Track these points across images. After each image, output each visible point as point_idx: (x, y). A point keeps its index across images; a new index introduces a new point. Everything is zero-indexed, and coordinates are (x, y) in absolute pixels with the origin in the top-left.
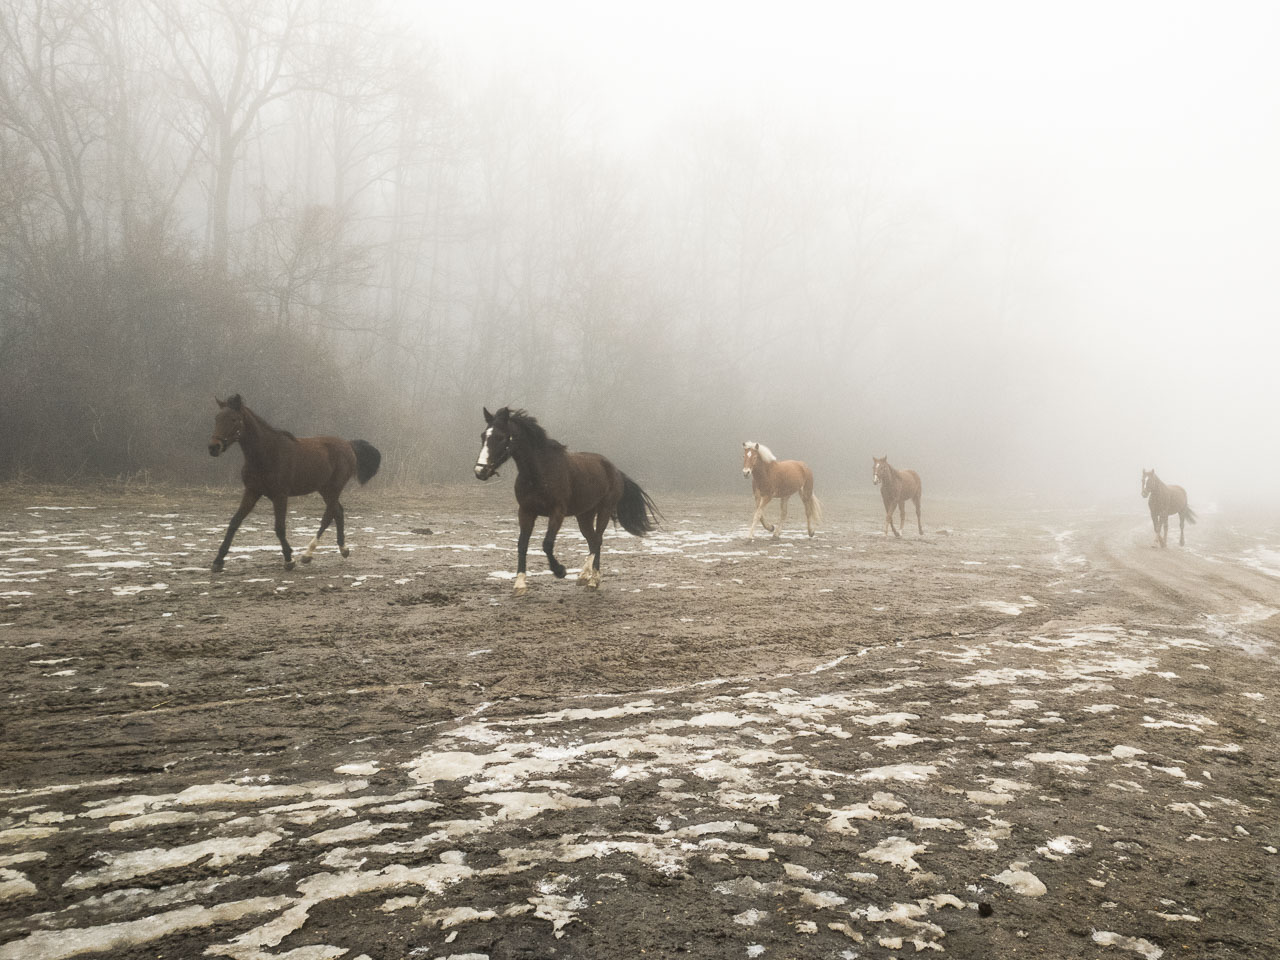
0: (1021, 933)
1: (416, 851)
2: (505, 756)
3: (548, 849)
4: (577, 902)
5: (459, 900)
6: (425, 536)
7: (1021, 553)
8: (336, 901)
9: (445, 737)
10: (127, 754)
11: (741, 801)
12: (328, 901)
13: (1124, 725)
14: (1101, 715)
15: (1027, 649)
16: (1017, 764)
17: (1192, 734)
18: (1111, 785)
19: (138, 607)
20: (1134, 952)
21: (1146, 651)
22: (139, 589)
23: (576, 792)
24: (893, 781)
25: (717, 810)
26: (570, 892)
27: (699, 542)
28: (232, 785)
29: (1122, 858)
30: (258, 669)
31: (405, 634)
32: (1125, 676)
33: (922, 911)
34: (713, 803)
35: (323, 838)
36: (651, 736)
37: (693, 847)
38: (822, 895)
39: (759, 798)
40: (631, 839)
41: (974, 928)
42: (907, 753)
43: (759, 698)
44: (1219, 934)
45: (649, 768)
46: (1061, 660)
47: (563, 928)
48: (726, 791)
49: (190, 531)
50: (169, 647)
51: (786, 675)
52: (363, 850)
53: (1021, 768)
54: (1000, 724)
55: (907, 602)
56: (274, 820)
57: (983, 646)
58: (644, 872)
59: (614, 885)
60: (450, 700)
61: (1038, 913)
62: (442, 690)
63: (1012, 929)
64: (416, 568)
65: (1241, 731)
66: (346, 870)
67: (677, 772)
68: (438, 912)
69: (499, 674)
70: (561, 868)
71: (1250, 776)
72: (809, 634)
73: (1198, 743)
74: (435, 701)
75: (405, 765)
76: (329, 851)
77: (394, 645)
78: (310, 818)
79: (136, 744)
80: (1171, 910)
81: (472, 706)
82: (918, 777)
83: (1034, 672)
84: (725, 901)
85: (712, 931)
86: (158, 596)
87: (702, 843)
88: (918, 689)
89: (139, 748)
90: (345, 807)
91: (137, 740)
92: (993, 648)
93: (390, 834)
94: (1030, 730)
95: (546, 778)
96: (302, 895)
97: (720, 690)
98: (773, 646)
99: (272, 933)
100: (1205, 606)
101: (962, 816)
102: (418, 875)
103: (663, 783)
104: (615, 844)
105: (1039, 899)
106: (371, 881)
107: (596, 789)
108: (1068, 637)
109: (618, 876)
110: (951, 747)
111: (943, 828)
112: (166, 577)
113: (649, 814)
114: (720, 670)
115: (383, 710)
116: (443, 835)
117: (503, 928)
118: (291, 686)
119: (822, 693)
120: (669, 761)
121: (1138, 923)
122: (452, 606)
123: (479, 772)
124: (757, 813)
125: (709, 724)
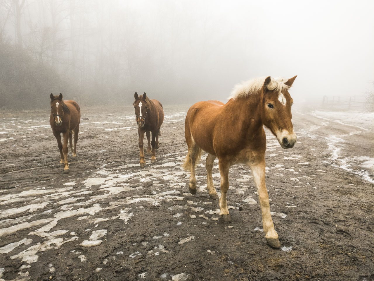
0: (250, 214)
1: (86, 204)
2: (111, 178)
3: (123, 201)
4: (131, 215)
5: (99, 216)
6: (87, 120)
8: (65, 218)
9: (94, 174)
10: (5, 184)
11: (176, 185)
12: (62, 219)
13: (278, 160)
14: (273, 157)
16: (250, 171)
17: (296, 160)
18: (275, 175)
19: (6, 144)
20: (279, 216)
22: (5, 139)
23: (131, 186)
24: (217, 177)
25: (169, 188)
26: (129, 212)
28: (35, 190)
29: (277, 193)
30: (41, 159)
31: (82, 147)
32: (278, 146)
34: (168, 186)
35: (61, 203)
36: (151, 170)
37: (163, 198)
38: (197, 208)
39: (180, 184)
40: (146, 197)
41: (238, 214)
43: (180, 158)
44: (301, 210)
45: (150, 178)
47: (127, 222)
48: (171, 183)
49: (19, 123)
50: (15, 154)
52: (72, 205)
56: (47, 199)
58: (149, 205)
59: (141, 209)
60: (95, 164)
61: (255, 209)
62: (93, 161)
63: (248, 213)
64: (84, 129)
65: (309, 159)
66: (67, 210)
67: (158, 179)
68: (93, 220)
69: (109, 156)
70: (126, 206)
71: (311, 170)
73: (298, 162)
74: (91, 165)
75: (83, 182)
76: (62, 206)
77: (79, 150)
78: (57, 198)
79: (7, 181)
80: (289, 205)
81: (101, 165)
84: (171, 211)
85: (168, 219)
86: (11, 141)
87: (165, 197)
89: (8, 182)
90: (67, 194)
91: (7, 180)
93: (79, 200)
95: (122, 183)
96: (55, 217)
97: (170, 157)
99: (48, 228)
100: (301, 127)
101: (235, 185)
102: (87, 210)
103: (154, 182)
104: (141, 199)
105: (255, 205)
106: (75, 213)
107: (136, 185)
109: (142, 207)
110: (232, 168)
112: (13, 136)
113: (151, 190)
114: (170, 151)
115: (76, 168)
116: (94, 200)
117: (111, 222)
118: (50, 163)
120: (156, 176)
121: (281, 209)
122: (95, 139)
123: (104, 183)
124: (180, 188)
125: (167, 166)
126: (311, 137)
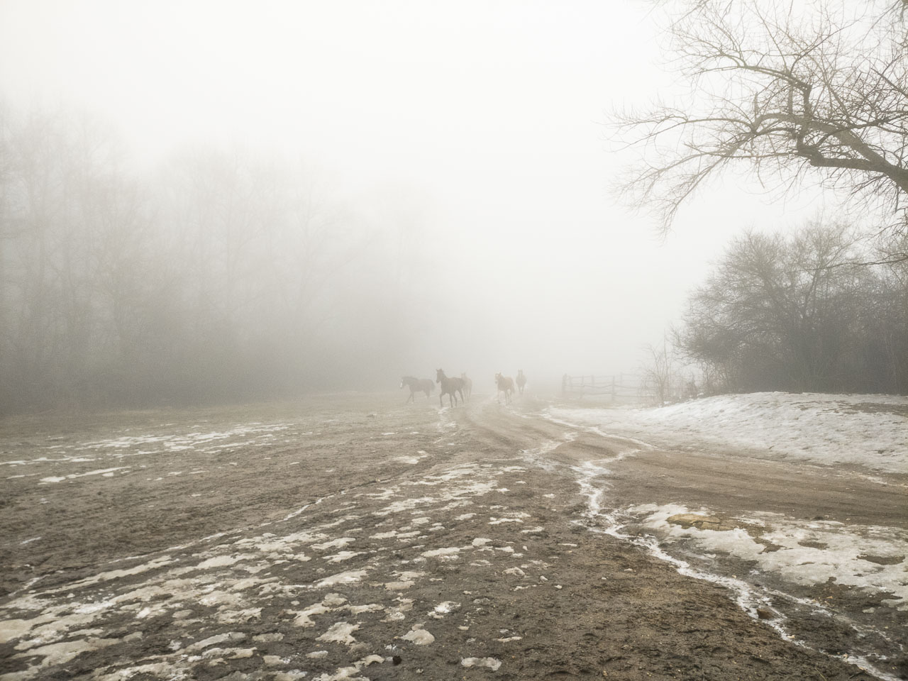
2: (50, 617)
7: (418, 424)
11: (234, 617)
13: (479, 526)
14: (466, 521)
15: (422, 484)
16: (416, 560)
17: (517, 524)
18: (472, 564)
20: (485, 667)
21: (490, 477)
23: (107, 634)
24: (338, 584)
25: (217, 626)
27: (205, 440)
29: (478, 609)
32: (479, 494)
33: (357, 670)
34: (213, 622)
36: (168, 582)
37: (197, 658)
38: (290, 673)
39: (247, 612)
40: (150, 662)
41: (390, 674)
42: (348, 564)
43: (248, 542)
44: (532, 645)
45: (166, 605)
46: (442, 489)
48: (223, 612)
51: (267, 524)
53: (419, 562)
54: (406, 536)
55: (349, 464)
57: (395, 487)
60: (5, 581)
61: (429, 655)
65: (543, 518)
67: (188, 604)
69: (47, 555)
71: (548, 544)
72: (283, 494)
73: (520, 529)
80: (506, 636)
81: (23, 582)
82: (355, 579)
83: (426, 499)
87: (204, 654)
88: (354, 521)
92: (401, 487)
94: (424, 537)
95: (83, 628)
97: (220, 541)
98: (258, 505)
100: (522, 445)
101: (382, 600)
103: (176, 615)
104: (137, 668)
105: (430, 646)
107: (123, 629)
108: (446, 474)
110: (375, 556)
111: (370, 611)
113: (165, 640)
114: (221, 526)
119: (291, 533)
120: (181, 598)
121: (488, 648)
122: (8, 508)
123: (27, 633)
124: (245, 624)
125: (212, 566)
126: (544, 467)
